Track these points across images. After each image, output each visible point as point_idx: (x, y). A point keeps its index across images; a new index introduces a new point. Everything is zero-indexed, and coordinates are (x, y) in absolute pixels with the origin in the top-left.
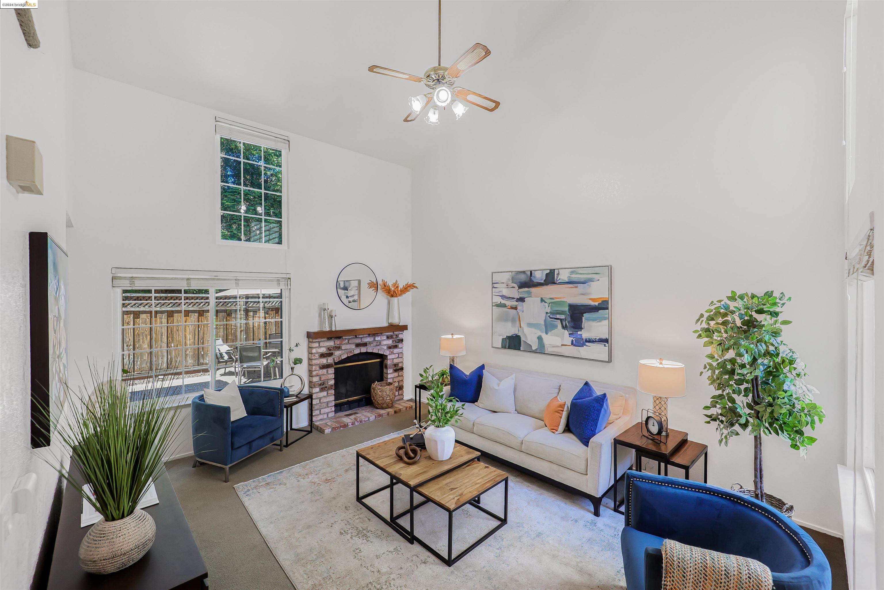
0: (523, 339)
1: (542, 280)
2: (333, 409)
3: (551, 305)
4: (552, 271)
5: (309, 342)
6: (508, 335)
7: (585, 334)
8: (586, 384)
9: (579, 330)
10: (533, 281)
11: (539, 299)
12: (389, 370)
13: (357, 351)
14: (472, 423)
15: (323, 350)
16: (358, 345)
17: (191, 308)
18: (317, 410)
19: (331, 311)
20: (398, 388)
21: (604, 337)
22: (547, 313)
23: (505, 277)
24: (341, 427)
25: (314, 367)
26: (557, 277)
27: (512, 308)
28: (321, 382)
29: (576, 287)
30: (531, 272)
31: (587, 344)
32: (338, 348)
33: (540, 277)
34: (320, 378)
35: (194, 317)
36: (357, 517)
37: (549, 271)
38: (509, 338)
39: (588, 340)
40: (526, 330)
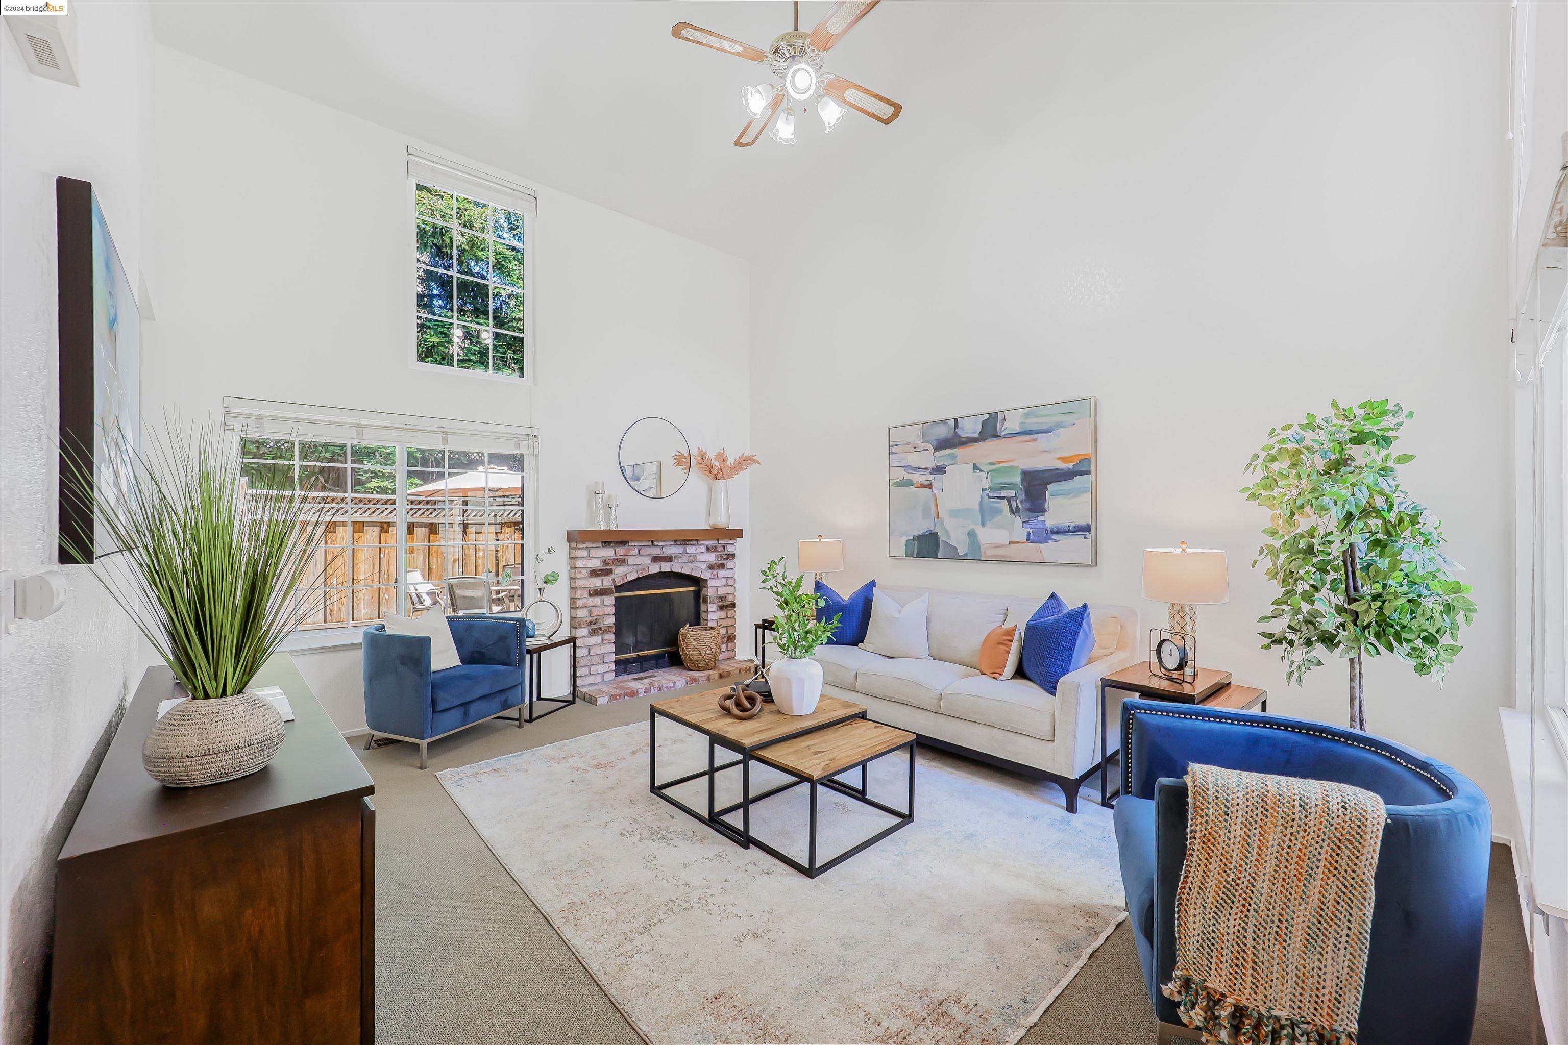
0: (942, 538)
1: (975, 433)
2: (613, 667)
3: (992, 476)
4: (993, 416)
5: (571, 548)
6: (917, 534)
7: (1050, 520)
8: (1053, 596)
9: (1041, 514)
10: (960, 436)
11: (971, 466)
12: (709, 606)
13: (655, 569)
14: (853, 674)
15: (596, 564)
16: (656, 559)
17: (366, 518)
18: (585, 666)
19: (610, 496)
20: (726, 639)
21: (1083, 522)
22: (984, 489)
23: (913, 436)
24: (626, 694)
25: (579, 592)
26: (1002, 426)
27: (923, 486)
28: (591, 618)
29: (1035, 440)
30: (956, 420)
31: (1054, 537)
32: (622, 562)
33: (971, 428)
34: (590, 612)
35: (372, 533)
36: (650, 814)
37: (987, 416)
38: (918, 538)
39: (1055, 530)
40: (948, 522)
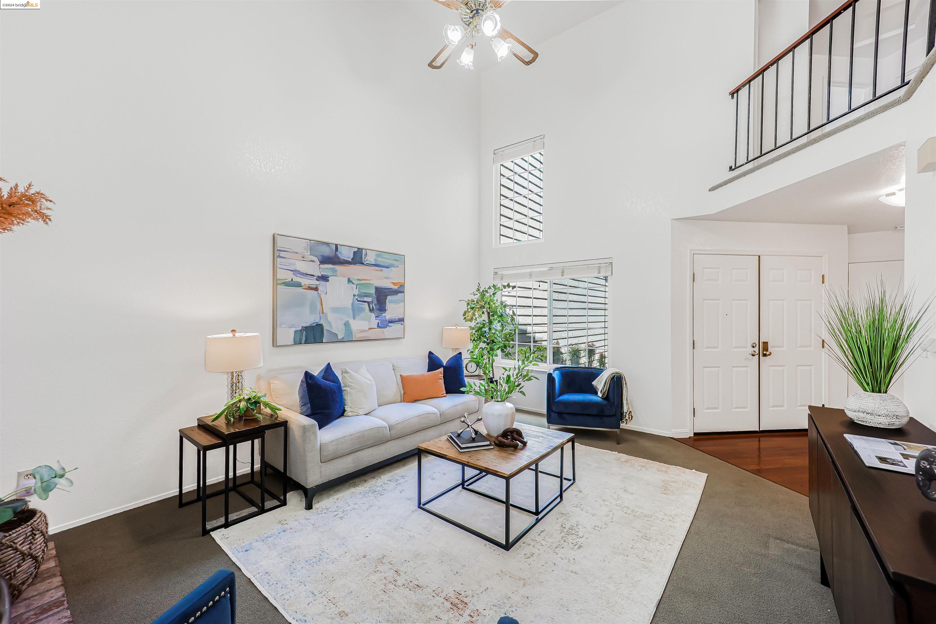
0: (326, 327)
1: (349, 258)
3: (359, 287)
4: (360, 250)
6: (305, 325)
7: (388, 315)
9: (384, 312)
10: (339, 257)
11: (346, 279)
21: (401, 317)
22: (354, 295)
23: (301, 247)
26: (365, 258)
27: (310, 288)
29: (382, 270)
30: (336, 245)
33: (346, 254)
37: (356, 250)
38: (306, 328)
39: (390, 321)
40: (331, 316)
